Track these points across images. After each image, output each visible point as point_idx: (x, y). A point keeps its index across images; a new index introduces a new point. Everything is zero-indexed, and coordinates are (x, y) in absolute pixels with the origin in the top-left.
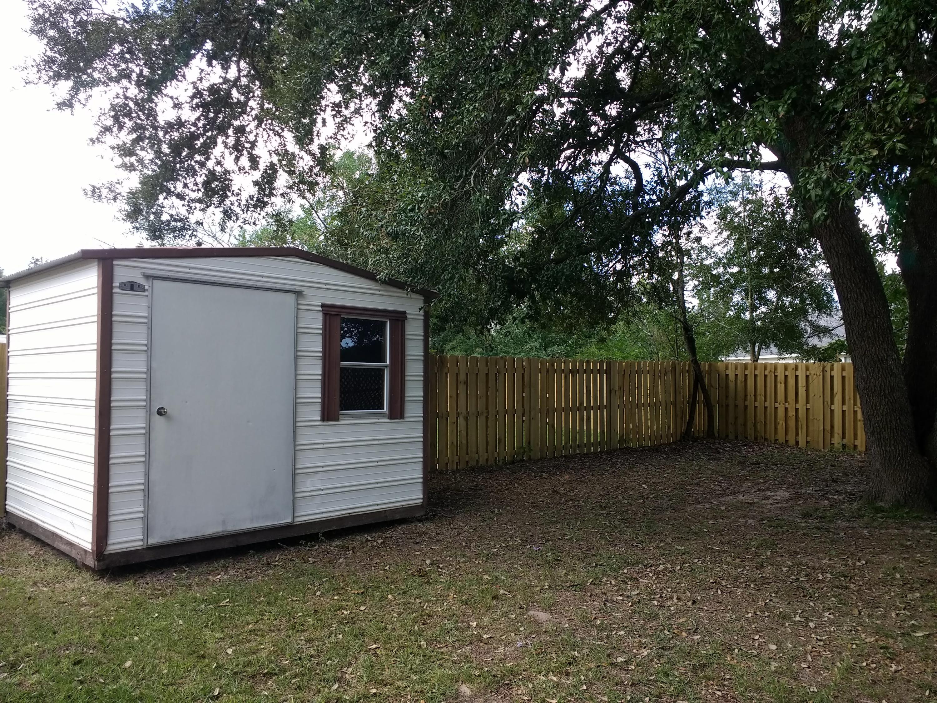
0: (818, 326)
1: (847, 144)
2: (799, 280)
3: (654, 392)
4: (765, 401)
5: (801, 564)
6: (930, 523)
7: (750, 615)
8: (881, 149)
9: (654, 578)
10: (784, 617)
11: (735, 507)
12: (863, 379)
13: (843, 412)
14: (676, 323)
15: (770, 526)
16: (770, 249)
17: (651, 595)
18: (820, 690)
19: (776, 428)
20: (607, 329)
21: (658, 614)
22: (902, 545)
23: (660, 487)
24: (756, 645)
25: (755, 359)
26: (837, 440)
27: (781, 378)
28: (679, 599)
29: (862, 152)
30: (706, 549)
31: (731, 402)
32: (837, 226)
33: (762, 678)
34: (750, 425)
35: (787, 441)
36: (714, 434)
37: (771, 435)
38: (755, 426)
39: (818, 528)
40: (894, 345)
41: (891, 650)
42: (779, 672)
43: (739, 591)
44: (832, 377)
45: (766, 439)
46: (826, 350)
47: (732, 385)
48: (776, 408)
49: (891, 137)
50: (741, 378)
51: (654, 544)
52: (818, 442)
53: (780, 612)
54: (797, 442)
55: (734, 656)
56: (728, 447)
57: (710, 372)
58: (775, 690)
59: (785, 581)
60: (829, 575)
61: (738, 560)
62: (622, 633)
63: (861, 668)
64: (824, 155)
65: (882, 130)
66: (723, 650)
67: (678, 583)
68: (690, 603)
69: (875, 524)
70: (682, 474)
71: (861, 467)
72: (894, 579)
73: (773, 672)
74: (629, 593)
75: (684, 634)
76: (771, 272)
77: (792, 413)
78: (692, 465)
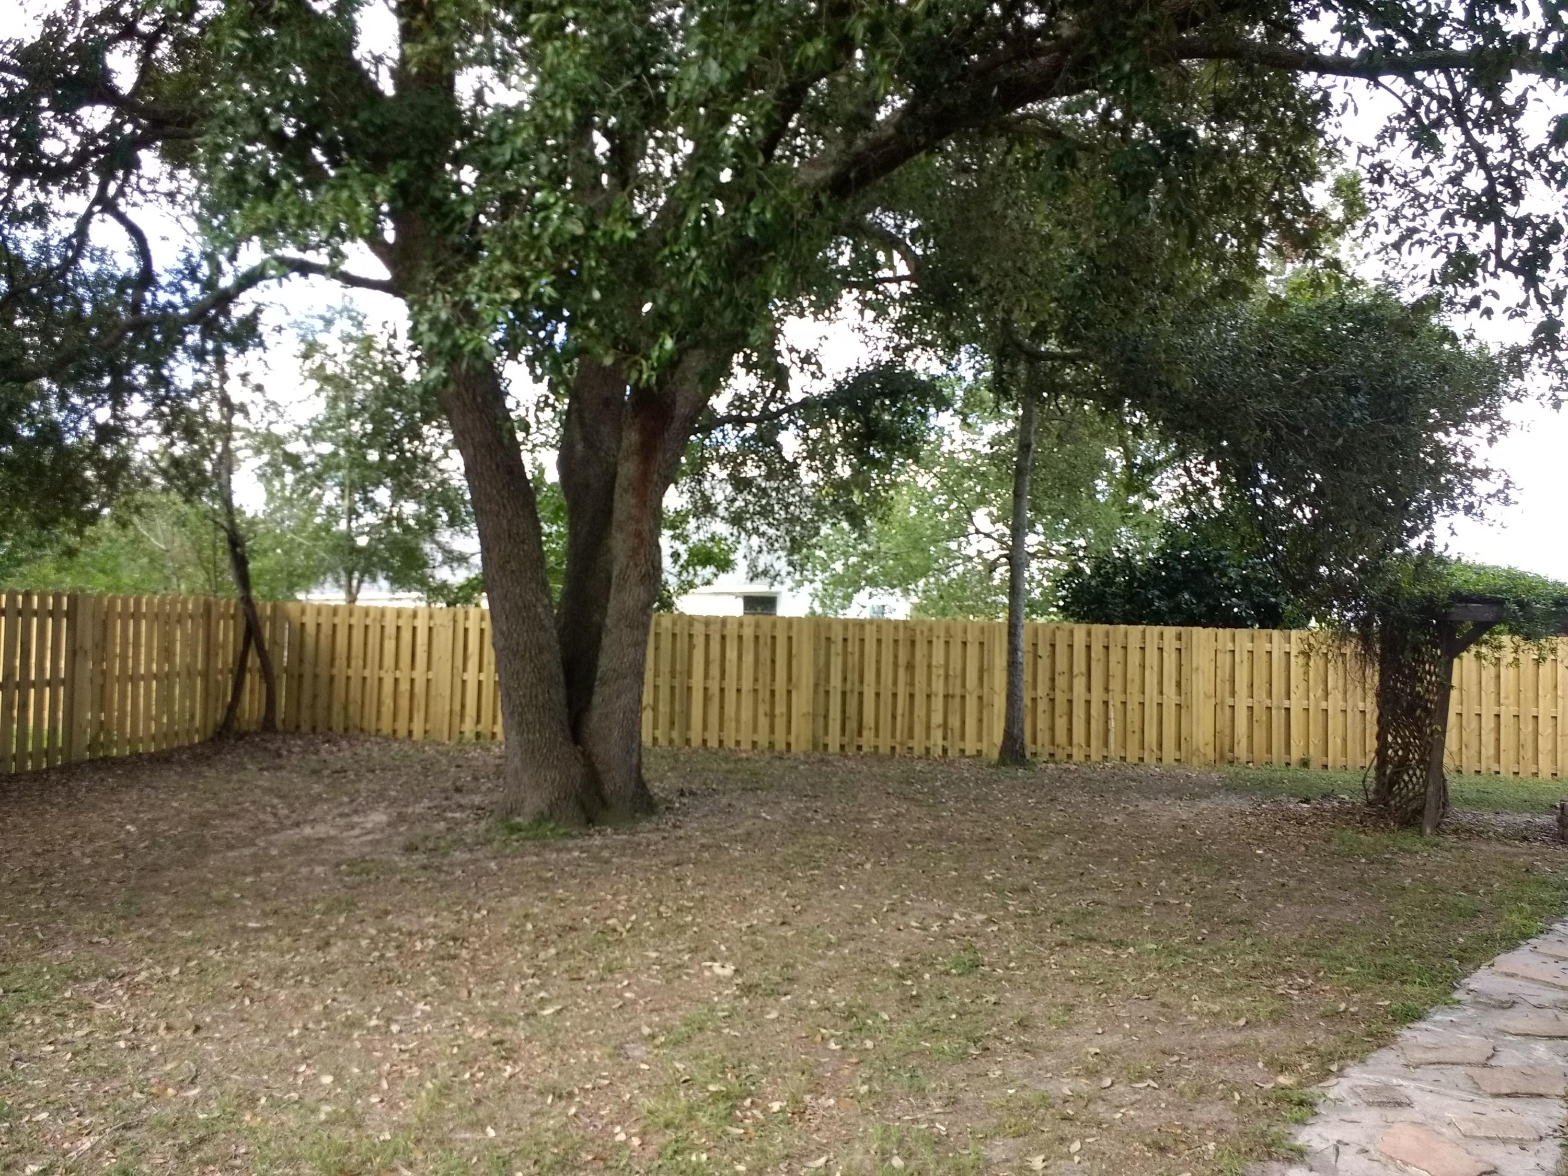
0: (451, 552)
1: (477, 273)
2: (425, 475)
3: (167, 653)
4: (365, 667)
5: (391, 929)
6: (579, 842)
7: (296, 1032)
8: (525, 292)
9: (125, 998)
10: (353, 1023)
11: (296, 849)
12: (502, 633)
13: (480, 682)
14: (216, 530)
15: (348, 875)
16: (380, 421)
17: (114, 1030)
18: (395, 1136)
19: (379, 712)
20: (79, 532)
21: (123, 1066)
22: (540, 879)
23: (162, 826)
24: (300, 1082)
25: (352, 598)
26: (469, 727)
27: (390, 630)
28: (169, 1028)
29: (498, 289)
30: (234, 929)
31: (308, 670)
32: (474, 399)
33: (302, 1138)
34: (337, 708)
35: (394, 731)
36: (274, 726)
37: (370, 723)
38: (346, 708)
39: (425, 868)
40: (545, 584)
41: (507, 1045)
42: (333, 1121)
43: (282, 995)
44: (466, 630)
45: (362, 730)
46: (461, 588)
47: (310, 641)
48: (380, 679)
49: (538, 275)
50: (326, 630)
51: (134, 935)
52: (441, 731)
53: (348, 1017)
54: (410, 733)
55: (258, 1110)
56: (297, 744)
57: (273, 619)
58: (320, 1154)
59: (361, 963)
60: (432, 942)
61: (288, 940)
62: (44, 1115)
63: (462, 1083)
64: (444, 282)
65: (526, 261)
66: (239, 1105)
67: (172, 999)
68: (189, 1033)
69: (508, 851)
70: (207, 800)
71: (498, 766)
72: (523, 932)
73: (321, 1124)
74: (68, 1036)
75: (171, 1091)
76: (382, 459)
77: (404, 687)
78: (228, 782)
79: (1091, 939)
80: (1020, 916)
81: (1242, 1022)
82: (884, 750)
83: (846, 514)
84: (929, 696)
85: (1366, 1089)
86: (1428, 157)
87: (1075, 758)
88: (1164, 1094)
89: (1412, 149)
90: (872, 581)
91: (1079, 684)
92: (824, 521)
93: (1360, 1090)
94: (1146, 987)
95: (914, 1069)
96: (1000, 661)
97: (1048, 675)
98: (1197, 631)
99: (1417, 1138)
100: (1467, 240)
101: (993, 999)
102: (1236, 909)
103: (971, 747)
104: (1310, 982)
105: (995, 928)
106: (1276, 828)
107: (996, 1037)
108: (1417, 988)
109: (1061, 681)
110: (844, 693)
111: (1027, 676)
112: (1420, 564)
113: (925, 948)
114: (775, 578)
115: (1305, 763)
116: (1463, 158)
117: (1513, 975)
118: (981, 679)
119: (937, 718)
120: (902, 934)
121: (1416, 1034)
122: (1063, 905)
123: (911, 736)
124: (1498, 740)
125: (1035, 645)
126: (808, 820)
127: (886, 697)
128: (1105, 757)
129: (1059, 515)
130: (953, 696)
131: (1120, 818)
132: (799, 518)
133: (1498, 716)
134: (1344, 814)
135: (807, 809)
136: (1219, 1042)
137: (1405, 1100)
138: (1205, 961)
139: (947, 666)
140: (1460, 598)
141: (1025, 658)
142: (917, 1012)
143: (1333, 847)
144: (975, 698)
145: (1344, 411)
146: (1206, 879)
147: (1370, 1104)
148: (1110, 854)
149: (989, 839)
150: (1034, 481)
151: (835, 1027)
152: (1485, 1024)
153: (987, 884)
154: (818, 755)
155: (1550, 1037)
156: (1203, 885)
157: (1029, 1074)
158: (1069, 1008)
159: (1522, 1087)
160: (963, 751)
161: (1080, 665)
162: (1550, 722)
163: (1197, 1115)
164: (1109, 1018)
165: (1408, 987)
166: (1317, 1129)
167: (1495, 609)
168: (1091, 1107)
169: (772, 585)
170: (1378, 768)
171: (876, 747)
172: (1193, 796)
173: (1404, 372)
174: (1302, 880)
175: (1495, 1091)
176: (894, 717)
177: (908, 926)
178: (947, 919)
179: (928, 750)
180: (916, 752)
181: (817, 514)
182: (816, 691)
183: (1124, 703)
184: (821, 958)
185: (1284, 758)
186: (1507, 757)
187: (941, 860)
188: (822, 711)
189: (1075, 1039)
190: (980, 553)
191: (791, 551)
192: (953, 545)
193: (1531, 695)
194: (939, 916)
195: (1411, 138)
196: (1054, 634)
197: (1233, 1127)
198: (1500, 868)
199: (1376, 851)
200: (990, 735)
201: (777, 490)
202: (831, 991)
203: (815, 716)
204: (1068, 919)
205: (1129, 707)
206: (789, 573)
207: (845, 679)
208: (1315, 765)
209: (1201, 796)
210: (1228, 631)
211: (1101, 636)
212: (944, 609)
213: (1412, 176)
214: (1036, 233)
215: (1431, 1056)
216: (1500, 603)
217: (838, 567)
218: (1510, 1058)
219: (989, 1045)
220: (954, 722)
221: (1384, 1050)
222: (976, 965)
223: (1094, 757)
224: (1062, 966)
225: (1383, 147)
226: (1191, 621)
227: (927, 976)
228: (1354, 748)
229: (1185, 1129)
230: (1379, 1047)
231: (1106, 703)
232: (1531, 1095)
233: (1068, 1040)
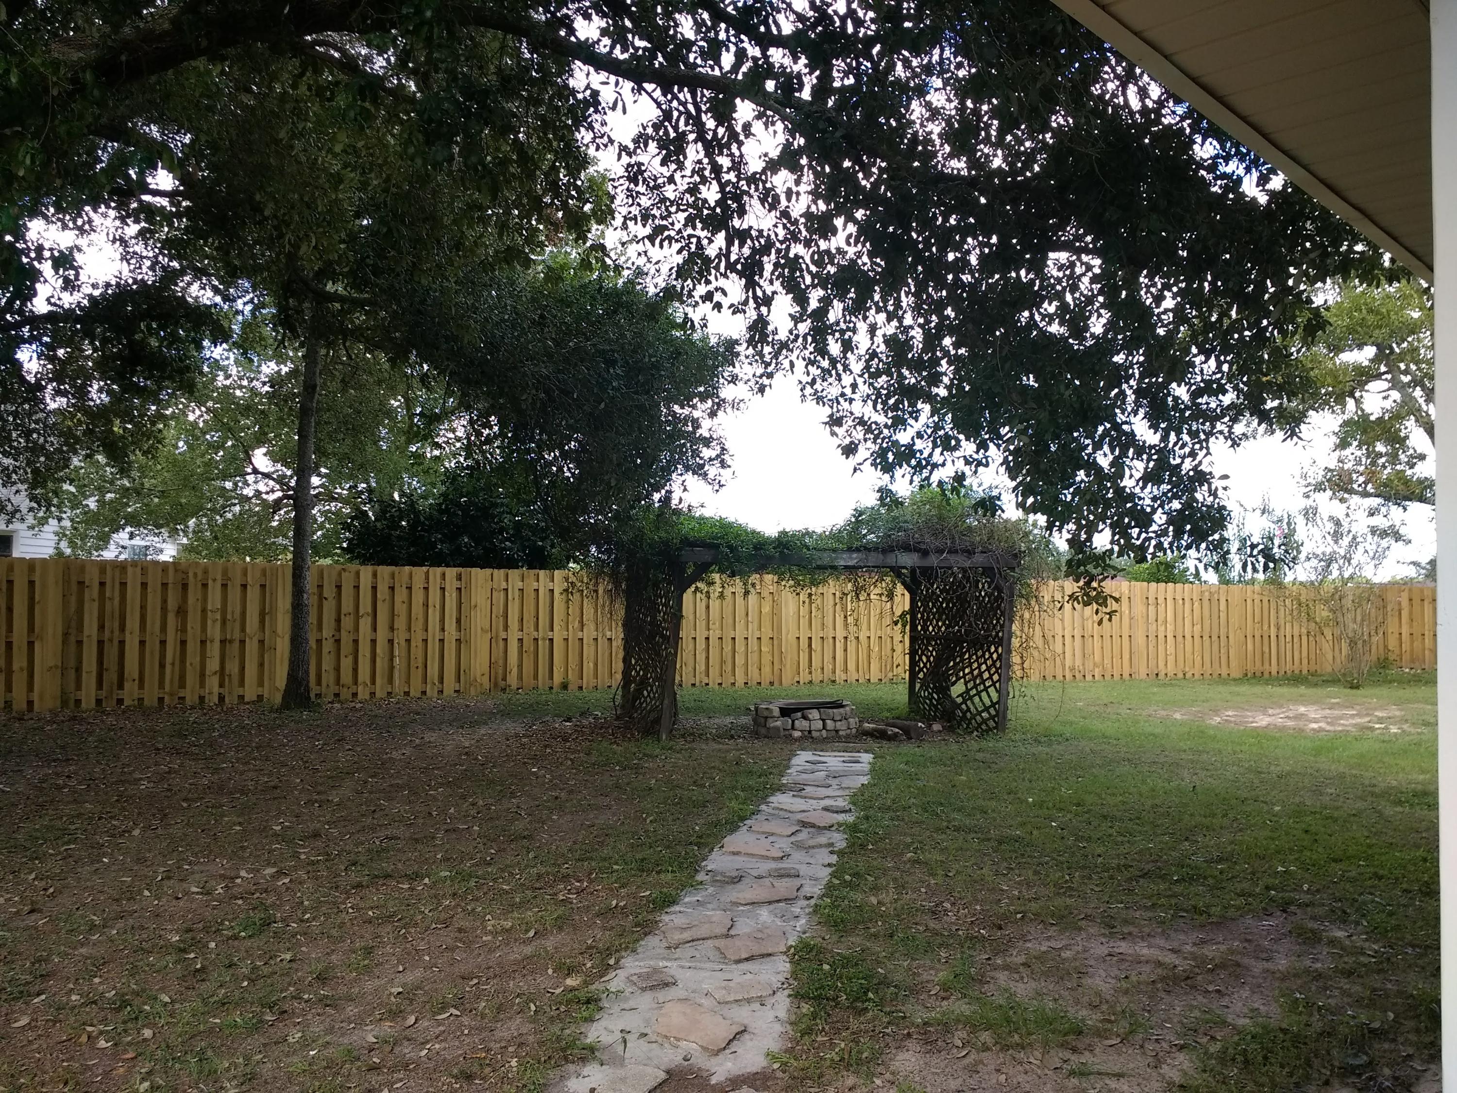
79: (387, 876)
80: (313, 863)
81: (531, 934)
82: (150, 701)
83: (104, 445)
84: (203, 642)
85: (639, 976)
86: (673, 166)
87: (360, 697)
88: (466, 1020)
89: (661, 157)
90: (134, 520)
91: (365, 624)
92: (75, 453)
93: (635, 978)
94: (443, 916)
95: (203, 1051)
96: (284, 603)
97: (334, 616)
98: (475, 571)
99: (684, 1013)
100: (705, 242)
101: (288, 957)
102: (519, 826)
103: (250, 692)
104: (585, 884)
105: (287, 881)
106: (546, 747)
107: (293, 997)
108: (670, 876)
109: (347, 623)
110: (101, 643)
111: (312, 619)
112: (661, 514)
113: (208, 914)
114: (13, 514)
115: (565, 686)
116: (699, 172)
117: (737, 853)
118: (262, 622)
119: (213, 665)
120: (181, 903)
121: (673, 917)
122: (357, 845)
123: (182, 685)
124: (707, 658)
125: (320, 587)
126: (59, 788)
127: (152, 645)
128: (389, 694)
129: (345, 458)
130: (231, 642)
131: (408, 751)
132: (43, 447)
133: (707, 639)
134: (599, 728)
135: (57, 774)
136: (512, 957)
137: (671, 980)
138: (495, 880)
139: (224, 610)
140: (689, 543)
141: (310, 599)
142: (203, 986)
143: (593, 759)
144: (255, 642)
145: (604, 379)
146: (491, 801)
147: (644, 990)
148: (400, 787)
149: (275, 788)
150: (318, 424)
151: (104, 1021)
152: (722, 899)
153: (276, 835)
154: (67, 712)
155: (770, 903)
156: (488, 806)
157: (330, 1030)
158: (368, 951)
159: (756, 949)
160: (242, 697)
161: (365, 606)
162: (743, 642)
163: (498, 1034)
164: (408, 954)
165: (662, 876)
166: (603, 1023)
167: (713, 552)
168: (397, 1050)
169: (9, 522)
170: (624, 687)
171: (141, 700)
172: (474, 724)
173: (651, 351)
174: (571, 792)
175: (737, 958)
176: (162, 666)
177: (187, 893)
178: (233, 879)
179: (202, 698)
180: (188, 702)
181: (66, 443)
182: (65, 642)
183: (408, 641)
184: (82, 945)
185: (548, 683)
186: (714, 671)
187: (223, 815)
188: (72, 663)
189: (377, 982)
190: (258, 494)
191: (33, 486)
192: (229, 485)
193: (730, 621)
194: (223, 877)
195: (660, 148)
196: (340, 574)
197: (531, 1038)
198: (717, 764)
199: (626, 759)
200: (272, 679)
201: (15, 414)
202: (97, 980)
203: (64, 669)
204: (362, 859)
205: (413, 644)
206: (31, 509)
207: (101, 627)
208: (572, 687)
209: (477, 724)
210: (502, 572)
211: (387, 577)
212: (219, 550)
213: (660, 181)
214: (325, 170)
215: (687, 935)
216: (717, 546)
217: (92, 503)
218: (744, 926)
219: (286, 1007)
220: (232, 667)
221: (650, 937)
222: (267, 923)
223: (379, 694)
224: (359, 910)
225: (639, 151)
226: (470, 562)
227: (212, 945)
228: (603, 670)
229: (489, 1050)
230: (646, 934)
231: (391, 642)
232: (763, 956)
233: (369, 985)
